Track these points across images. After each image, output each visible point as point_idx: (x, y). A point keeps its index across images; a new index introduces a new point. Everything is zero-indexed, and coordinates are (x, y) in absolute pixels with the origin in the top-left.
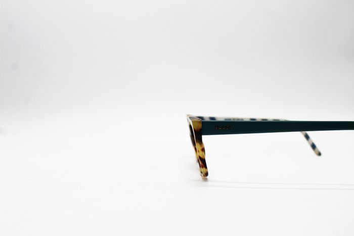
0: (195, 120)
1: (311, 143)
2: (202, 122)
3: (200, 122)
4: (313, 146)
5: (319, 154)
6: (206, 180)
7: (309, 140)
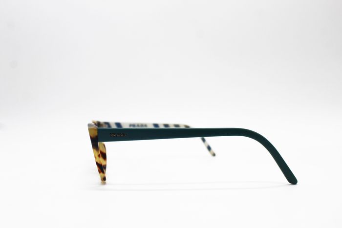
0: (92, 127)
1: (207, 145)
2: (98, 129)
3: (96, 129)
4: (209, 148)
5: (214, 155)
6: (104, 184)
7: (206, 142)
